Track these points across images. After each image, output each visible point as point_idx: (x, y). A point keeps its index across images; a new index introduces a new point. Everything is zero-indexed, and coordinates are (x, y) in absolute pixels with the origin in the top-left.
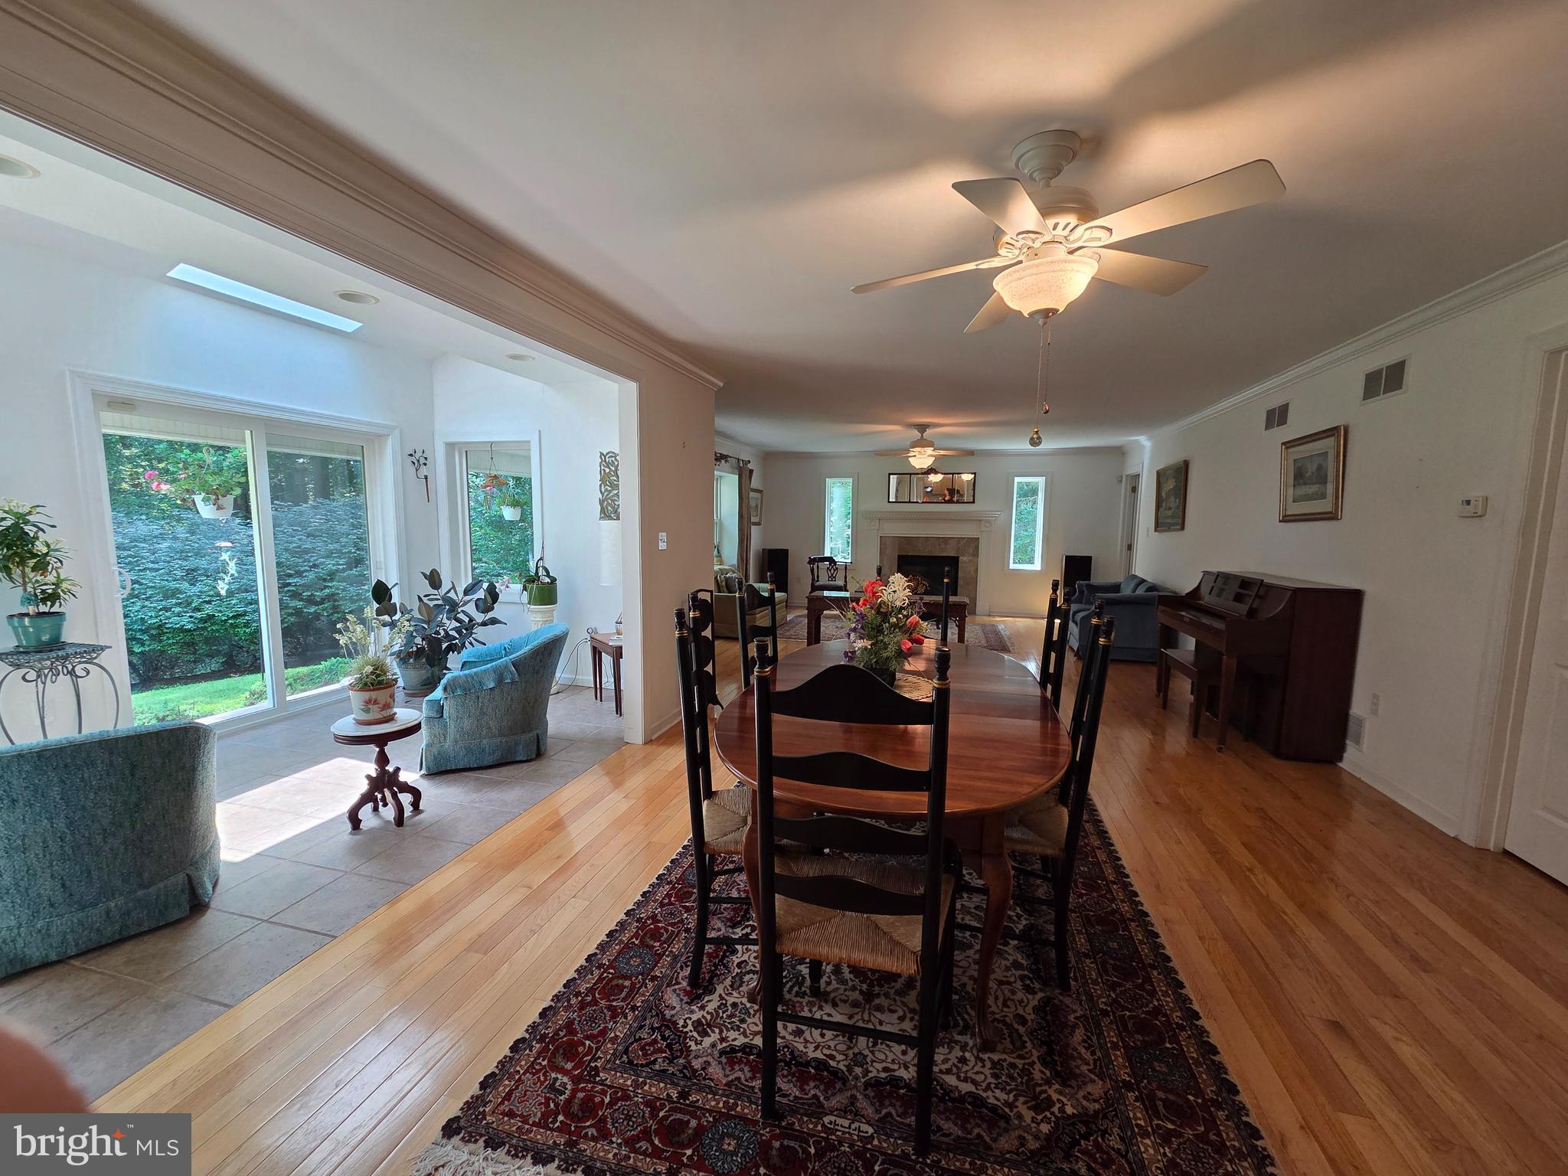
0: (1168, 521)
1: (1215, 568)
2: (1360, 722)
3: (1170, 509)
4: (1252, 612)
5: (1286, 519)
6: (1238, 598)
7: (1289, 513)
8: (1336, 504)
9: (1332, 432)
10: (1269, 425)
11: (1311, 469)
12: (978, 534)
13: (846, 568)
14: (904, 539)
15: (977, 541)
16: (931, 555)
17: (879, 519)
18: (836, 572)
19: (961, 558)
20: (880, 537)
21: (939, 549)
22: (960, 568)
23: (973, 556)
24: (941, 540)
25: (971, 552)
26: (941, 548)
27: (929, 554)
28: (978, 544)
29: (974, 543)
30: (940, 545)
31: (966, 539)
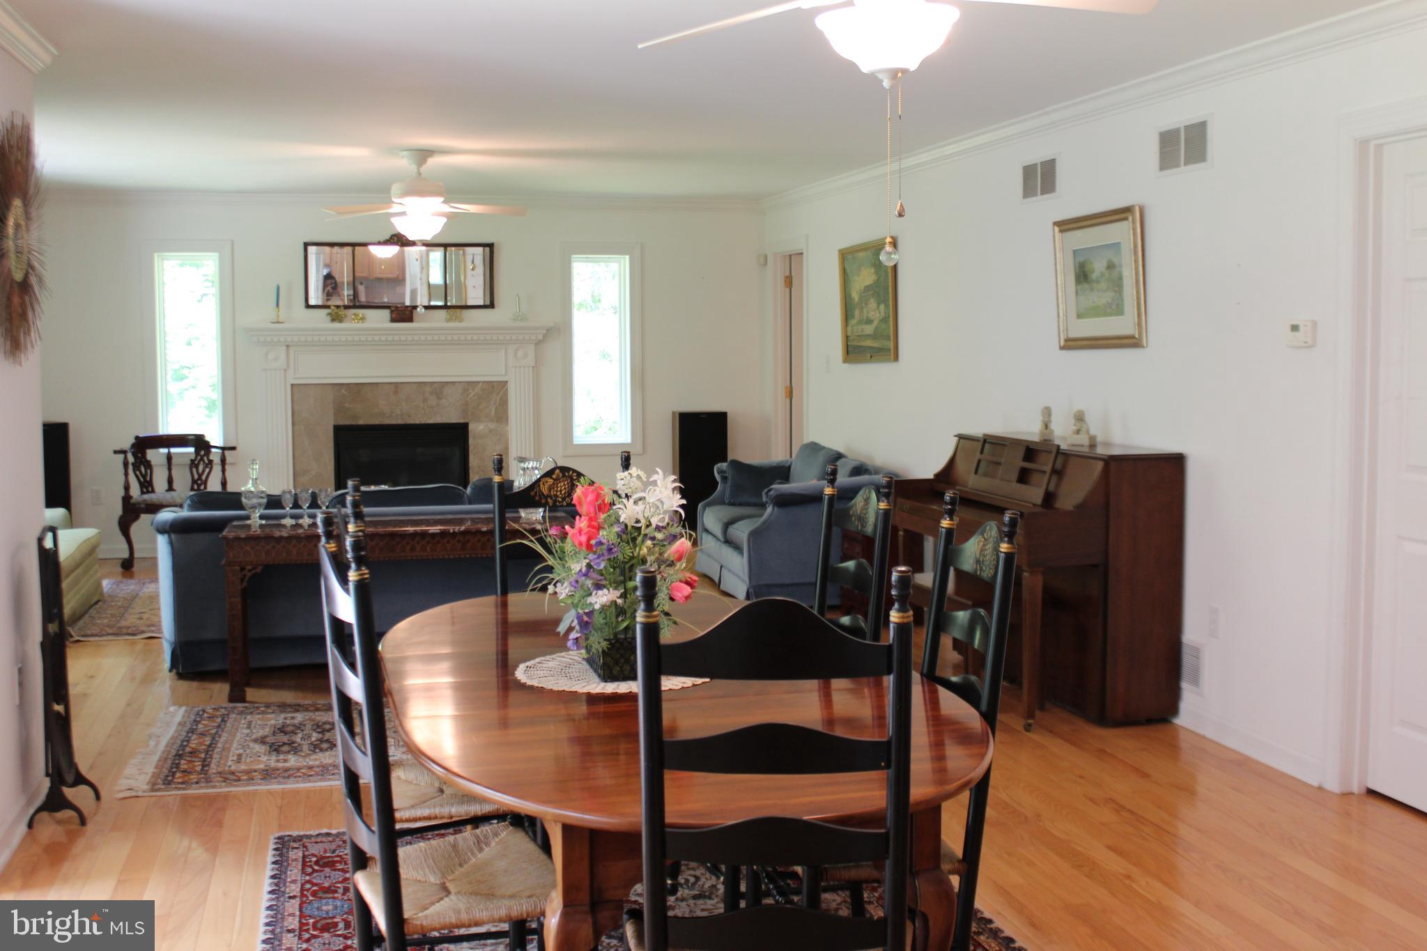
0: (869, 343)
1: (978, 429)
2: (1197, 651)
3: (869, 321)
4: (1049, 498)
5: (1071, 344)
6: (1024, 477)
7: (1072, 335)
8: (1139, 324)
9: (1122, 213)
10: (1028, 191)
11: (1098, 266)
12: (504, 373)
13: (223, 461)
14: (346, 390)
15: (505, 388)
16: (408, 422)
17: (288, 346)
18: (207, 470)
19: (471, 427)
20: (292, 385)
21: (424, 409)
22: (471, 448)
23: (497, 422)
24: (428, 389)
25: (493, 413)
26: (428, 407)
27: (402, 419)
28: (506, 394)
29: (498, 393)
30: (425, 400)
31: (481, 384)
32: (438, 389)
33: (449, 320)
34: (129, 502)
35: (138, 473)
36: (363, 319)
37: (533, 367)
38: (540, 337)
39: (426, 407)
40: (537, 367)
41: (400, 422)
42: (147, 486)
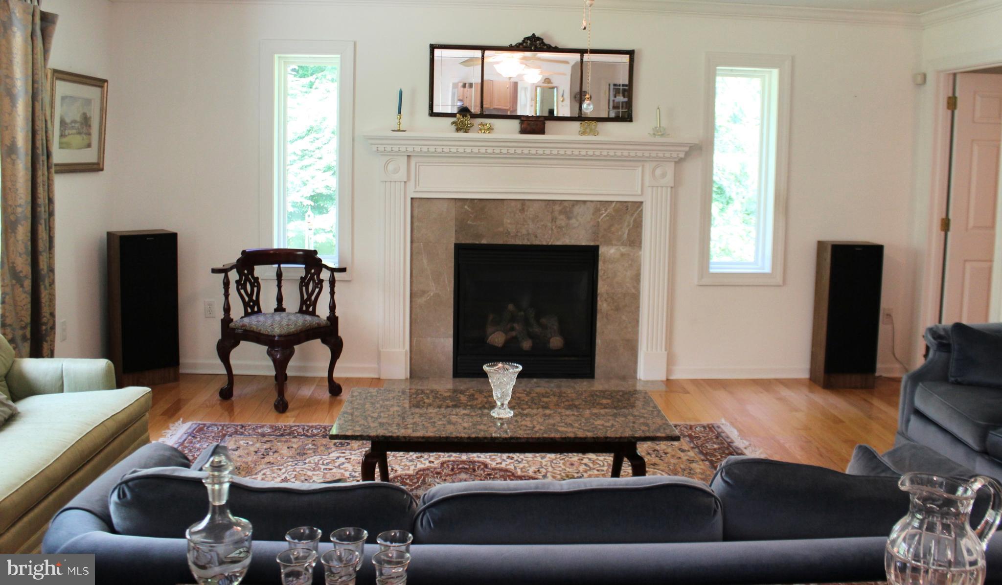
12: (640, 192)
13: (332, 283)
14: (468, 207)
15: (640, 210)
16: (534, 243)
17: (409, 156)
18: (317, 290)
19: (602, 250)
20: (412, 198)
21: (552, 229)
22: (600, 273)
23: (630, 245)
24: (557, 208)
25: (625, 236)
26: (556, 227)
27: (528, 240)
28: (640, 216)
29: (632, 215)
30: (554, 220)
31: (614, 204)
32: (567, 208)
33: (583, 133)
34: (228, 326)
35: (242, 291)
36: (490, 129)
37: (672, 187)
38: (682, 155)
39: (554, 227)
40: (675, 188)
41: (526, 242)
42: (252, 306)
